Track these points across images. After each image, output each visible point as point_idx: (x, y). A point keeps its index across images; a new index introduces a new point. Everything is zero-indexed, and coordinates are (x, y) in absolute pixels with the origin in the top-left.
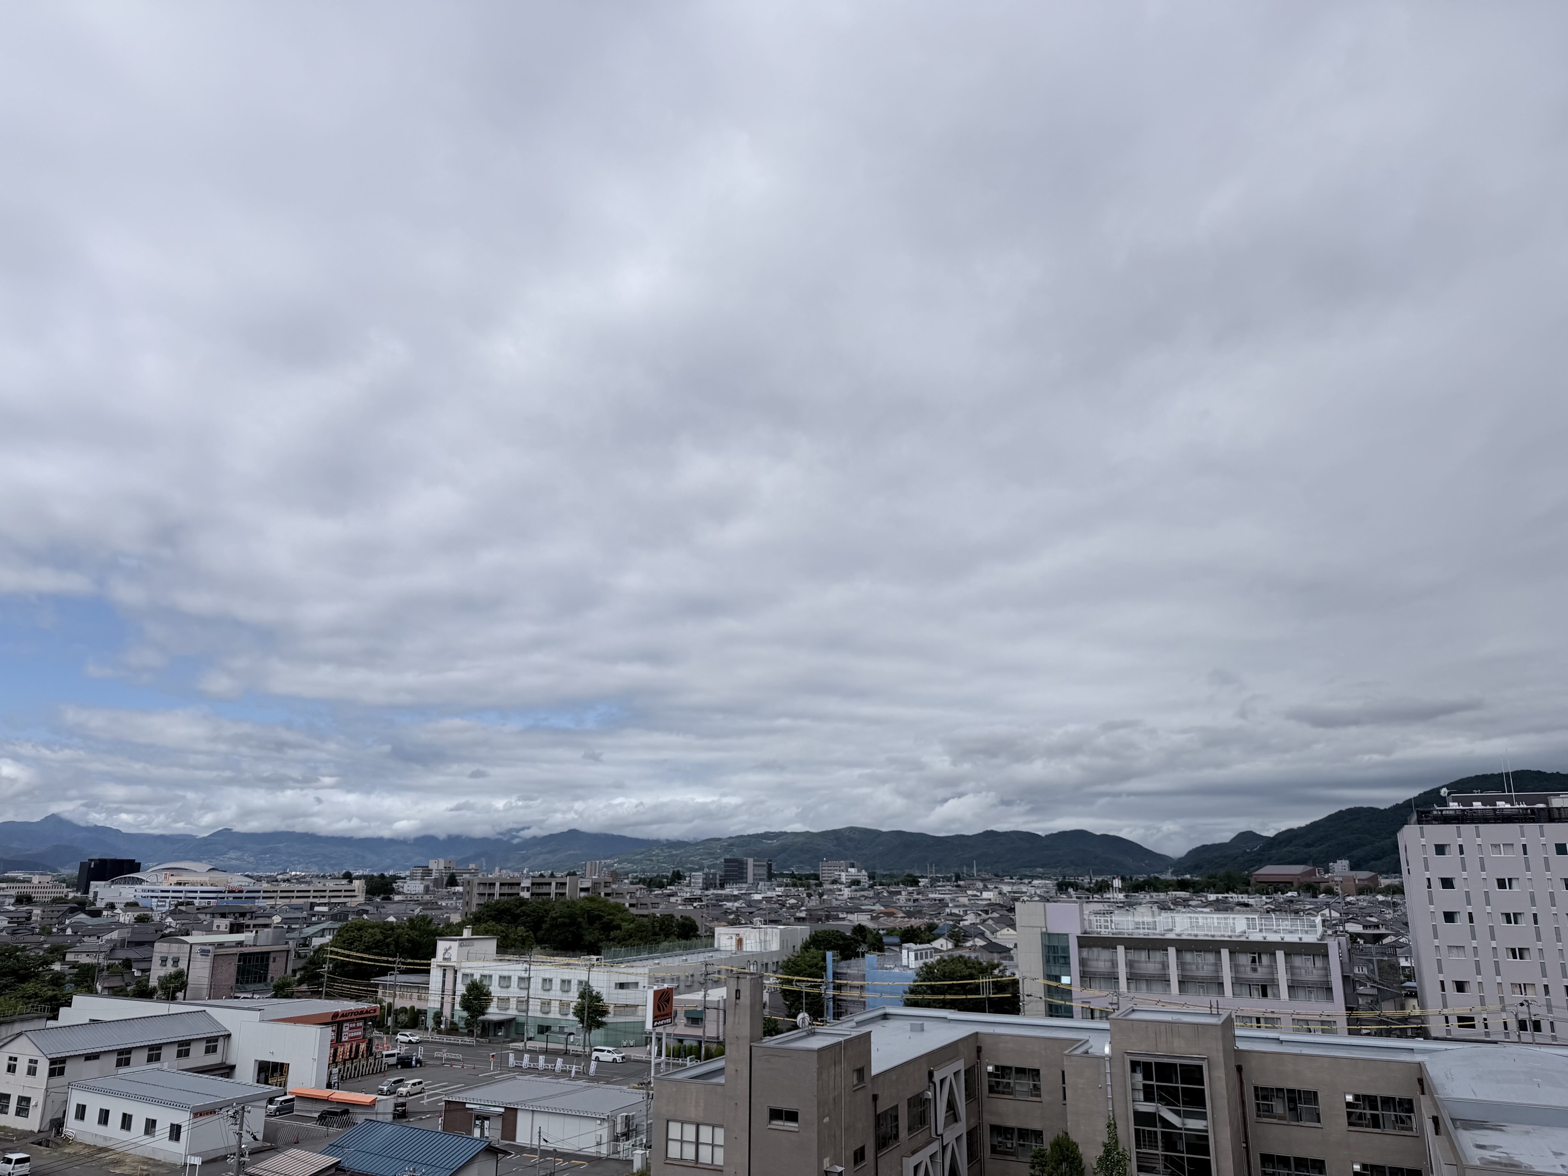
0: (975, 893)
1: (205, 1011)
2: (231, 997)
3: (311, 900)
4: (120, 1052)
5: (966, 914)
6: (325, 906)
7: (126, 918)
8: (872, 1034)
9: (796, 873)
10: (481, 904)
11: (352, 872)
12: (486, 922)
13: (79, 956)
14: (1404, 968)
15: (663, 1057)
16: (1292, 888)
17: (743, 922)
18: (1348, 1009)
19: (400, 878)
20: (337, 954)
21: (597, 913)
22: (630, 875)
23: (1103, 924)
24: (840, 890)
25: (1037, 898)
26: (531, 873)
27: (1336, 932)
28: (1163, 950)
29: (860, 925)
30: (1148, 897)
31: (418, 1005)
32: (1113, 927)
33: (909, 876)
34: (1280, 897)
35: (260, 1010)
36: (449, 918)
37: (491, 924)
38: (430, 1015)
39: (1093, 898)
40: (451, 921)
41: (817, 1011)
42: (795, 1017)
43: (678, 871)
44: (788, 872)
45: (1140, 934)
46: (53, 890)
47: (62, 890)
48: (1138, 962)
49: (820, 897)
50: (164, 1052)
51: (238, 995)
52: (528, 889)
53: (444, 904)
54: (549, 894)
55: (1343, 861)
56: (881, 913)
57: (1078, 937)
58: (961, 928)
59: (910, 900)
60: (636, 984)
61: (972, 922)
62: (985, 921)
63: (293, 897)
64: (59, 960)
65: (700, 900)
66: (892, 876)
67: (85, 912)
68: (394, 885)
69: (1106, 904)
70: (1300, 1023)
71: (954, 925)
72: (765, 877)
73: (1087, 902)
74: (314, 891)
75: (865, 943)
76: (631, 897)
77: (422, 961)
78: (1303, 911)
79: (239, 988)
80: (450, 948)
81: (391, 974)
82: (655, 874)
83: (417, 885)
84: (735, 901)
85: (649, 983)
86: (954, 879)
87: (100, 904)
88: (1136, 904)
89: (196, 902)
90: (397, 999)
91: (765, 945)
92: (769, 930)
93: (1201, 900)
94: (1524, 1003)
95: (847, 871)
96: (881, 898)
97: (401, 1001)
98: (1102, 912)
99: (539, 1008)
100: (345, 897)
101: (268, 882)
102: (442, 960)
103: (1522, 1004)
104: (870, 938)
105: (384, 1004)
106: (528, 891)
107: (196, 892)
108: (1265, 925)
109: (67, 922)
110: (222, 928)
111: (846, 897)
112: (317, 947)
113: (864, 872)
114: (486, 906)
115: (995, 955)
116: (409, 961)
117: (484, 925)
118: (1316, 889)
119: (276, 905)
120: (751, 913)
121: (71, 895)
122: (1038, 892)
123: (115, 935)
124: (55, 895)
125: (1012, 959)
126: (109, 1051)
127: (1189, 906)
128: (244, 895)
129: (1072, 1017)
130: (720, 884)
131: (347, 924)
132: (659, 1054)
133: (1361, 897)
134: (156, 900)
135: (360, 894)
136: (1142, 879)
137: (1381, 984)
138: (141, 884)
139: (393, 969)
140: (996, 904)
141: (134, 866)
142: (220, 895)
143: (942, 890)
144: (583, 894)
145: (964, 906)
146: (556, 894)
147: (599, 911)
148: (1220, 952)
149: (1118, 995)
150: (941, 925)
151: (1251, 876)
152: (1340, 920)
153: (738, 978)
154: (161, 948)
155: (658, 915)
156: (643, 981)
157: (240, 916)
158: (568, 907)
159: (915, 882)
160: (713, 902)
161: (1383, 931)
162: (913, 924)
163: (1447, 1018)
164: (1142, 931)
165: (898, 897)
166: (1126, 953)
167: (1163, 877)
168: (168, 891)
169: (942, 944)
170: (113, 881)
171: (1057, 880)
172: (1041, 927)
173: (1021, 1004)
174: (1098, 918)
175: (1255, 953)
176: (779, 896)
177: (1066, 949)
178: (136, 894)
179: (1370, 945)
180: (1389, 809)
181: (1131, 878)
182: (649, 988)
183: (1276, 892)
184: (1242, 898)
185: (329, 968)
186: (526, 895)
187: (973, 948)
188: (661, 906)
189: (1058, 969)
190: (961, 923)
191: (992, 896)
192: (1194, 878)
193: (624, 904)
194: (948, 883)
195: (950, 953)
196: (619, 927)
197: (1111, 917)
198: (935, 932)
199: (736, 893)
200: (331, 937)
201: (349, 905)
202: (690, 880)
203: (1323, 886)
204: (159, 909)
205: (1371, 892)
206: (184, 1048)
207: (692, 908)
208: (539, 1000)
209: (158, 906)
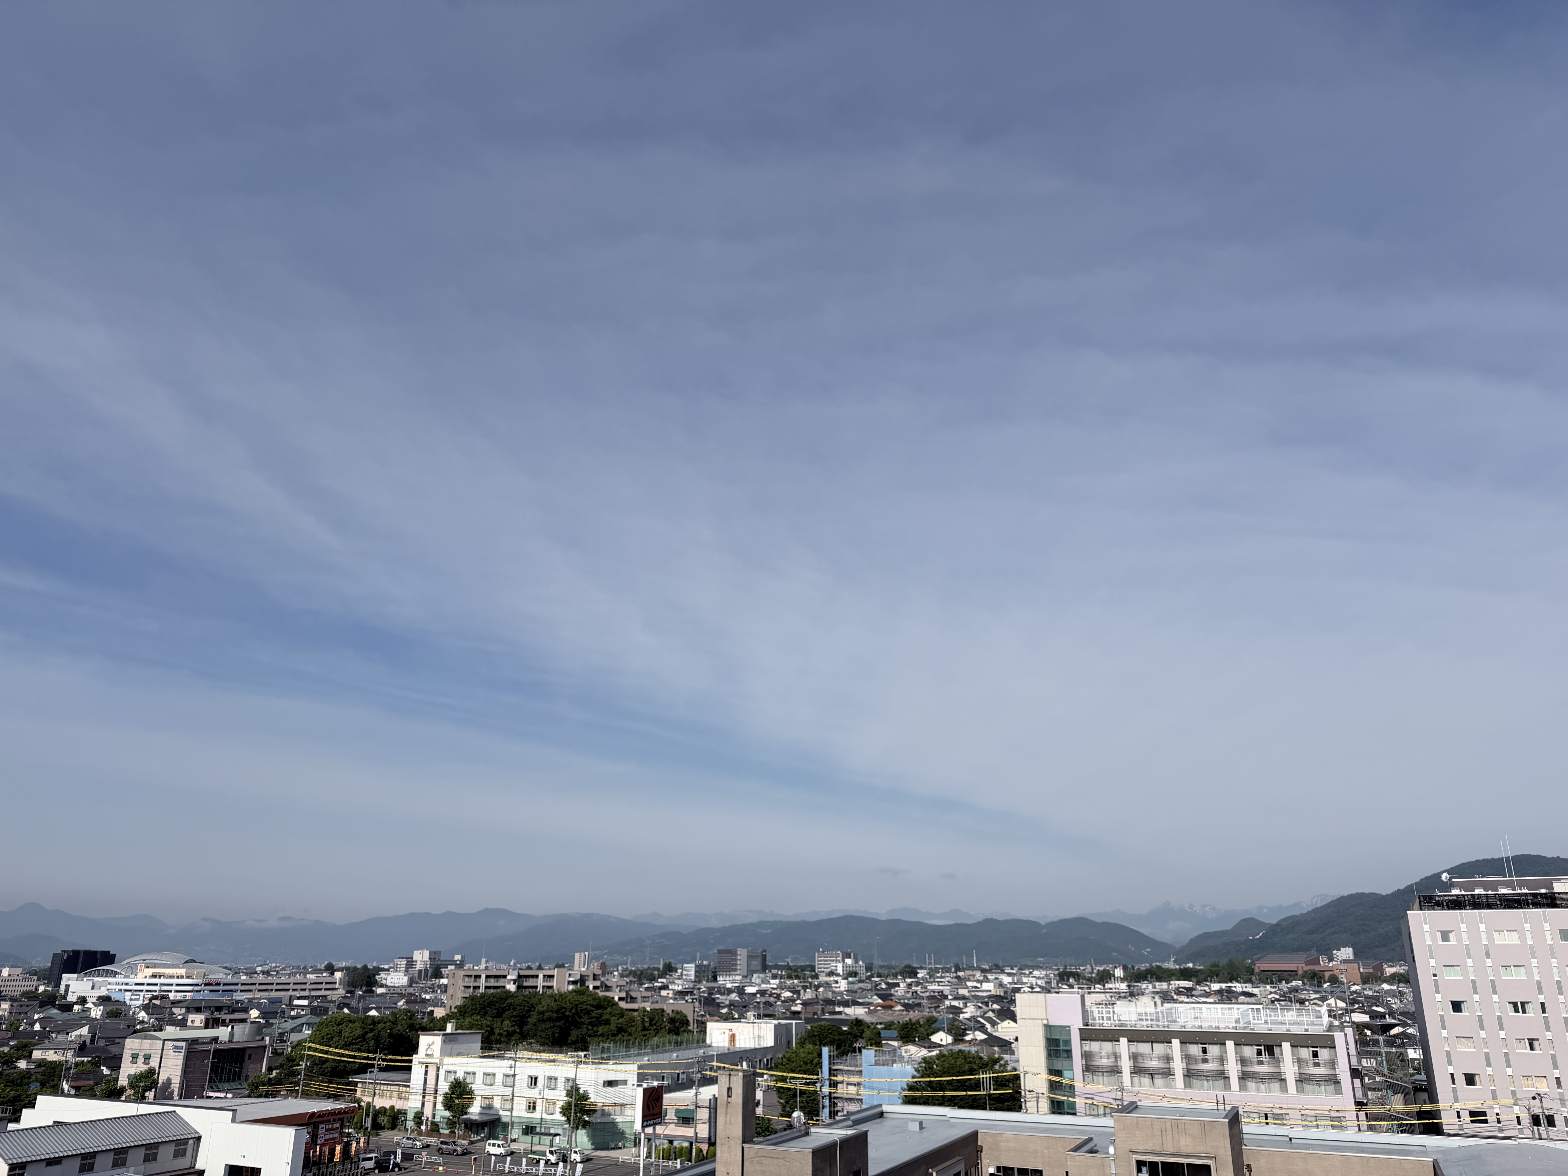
0: (975, 984)
1: (174, 1112)
2: (203, 1097)
3: (291, 993)
4: (84, 1156)
5: (966, 1006)
6: (305, 999)
7: (96, 1013)
8: (869, 1133)
9: (791, 964)
10: (466, 998)
11: (334, 963)
12: (471, 1016)
13: (47, 1054)
14: (1413, 1060)
15: (653, 1160)
16: (1296, 977)
17: (736, 1016)
18: (1358, 1104)
19: (384, 970)
20: (315, 1050)
21: (585, 1007)
22: (620, 968)
23: (1105, 1015)
24: (837, 982)
25: (1038, 989)
26: (519, 965)
27: (1342, 1023)
28: (1167, 1043)
29: (857, 1018)
30: (1150, 986)
31: (399, 1105)
32: (1116, 1018)
33: (908, 966)
34: (1284, 986)
35: (233, 1110)
36: (432, 1012)
37: (475, 1018)
38: (410, 1116)
39: (1095, 988)
40: (435, 1015)
41: (812, 1111)
42: (789, 1116)
43: (670, 963)
44: (783, 964)
45: (1144, 1025)
46: (23, 983)
47: (32, 983)
48: (1142, 1055)
49: (816, 990)
50: (131, 1156)
51: (211, 1094)
52: (515, 981)
53: (428, 997)
54: (536, 987)
55: (1347, 949)
56: (879, 1006)
57: (1080, 1029)
58: (961, 1022)
59: (908, 992)
60: (625, 1082)
61: (972, 1015)
62: (985, 1013)
63: (272, 990)
64: (25, 1057)
65: (692, 993)
66: (889, 967)
67: (54, 1006)
68: (377, 977)
69: (1108, 995)
70: (1309, 1119)
71: (953, 1018)
72: (759, 968)
73: (1089, 993)
74: (294, 984)
75: (863, 1038)
76: (620, 991)
77: (404, 1058)
78: (1307, 1000)
79: (212, 1087)
80: (433, 1043)
81: (371, 1072)
82: (646, 966)
83: (401, 977)
84: (728, 995)
85: (638, 1081)
86: (953, 969)
87: (71, 998)
88: (1138, 994)
89: (172, 996)
90: (376, 1098)
91: (759, 1041)
92: (763, 1025)
93: (1205, 990)
94: (1536, 1096)
95: (844, 962)
96: (878, 990)
97: (380, 1100)
98: (1104, 1002)
99: (524, 1107)
100: (326, 989)
101: (246, 974)
102: (424, 1056)
103: (1534, 1098)
104: (867, 1033)
105: (362, 1104)
106: (514, 983)
107: (172, 985)
108: (1270, 1016)
109: (36, 1017)
110: (197, 1023)
111: (842, 989)
112: (295, 1043)
113: (861, 963)
114: (472, 998)
115: (996, 1049)
116: (390, 1057)
117: (468, 1020)
118: (1321, 977)
119: (255, 999)
120: (745, 1007)
121: (42, 988)
122: (1039, 982)
123: (84, 1031)
124: (25, 989)
125: (1012, 1053)
126: (72, 1156)
127: (1193, 996)
128: (221, 988)
129: (1075, 1114)
130: (713, 977)
131: (327, 1019)
132: (649, 1155)
133: (1366, 986)
134: (129, 993)
135: (342, 987)
136: (1144, 969)
137: (1390, 1077)
138: (115, 976)
139: (373, 1066)
140: (997, 996)
141: (108, 958)
142: (197, 988)
143: (941, 982)
144: (571, 987)
145: (963, 998)
146: (544, 987)
147: (587, 1005)
148: (1225, 1044)
149: (1122, 1090)
150: (940, 1018)
151: (1255, 965)
152: (1346, 1010)
153: (730, 1075)
154: (131, 1044)
155: (648, 1009)
156: (633, 1079)
157: (216, 1011)
158: (555, 1000)
159: (913, 973)
160: (706, 995)
161: (1389, 1020)
162: (911, 1017)
163: (1458, 1113)
164: (1144, 1023)
165: (897, 988)
166: (1128, 1045)
167: (1166, 965)
168: (143, 984)
169: (941, 1038)
170: (86, 973)
171: (1058, 969)
172: (1042, 1020)
173: (1022, 1100)
174: (1100, 1009)
175: (1261, 1046)
176: (773, 989)
177: (1068, 1042)
178: (109, 987)
179: (1377, 1036)
180: (1392, 894)
181: (1133, 967)
182: (638, 1086)
183: (1281, 982)
184: (1246, 987)
185: (306, 1065)
186: (511, 987)
187: (973, 1042)
188: (651, 1000)
189: (1060, 1062)
190: (961, 1016)
191: (993, 988)
192: (1197, 967)
193: (613, 998)
194: (948, 974)
195: (950, 1047)
196: (607, 1022)
197: (1113, 1008)
198: (934, 1026)
199: (729, 986)
200: (310, 1032)
201: (329, 998)
202: (682, 973)
203: (1327, 975)
204: (133, 1003)
205: (1376, 981)
206: (151, 1151)
207: (684, 1002)
208: (525, 1099)
209: (131, 1000)
